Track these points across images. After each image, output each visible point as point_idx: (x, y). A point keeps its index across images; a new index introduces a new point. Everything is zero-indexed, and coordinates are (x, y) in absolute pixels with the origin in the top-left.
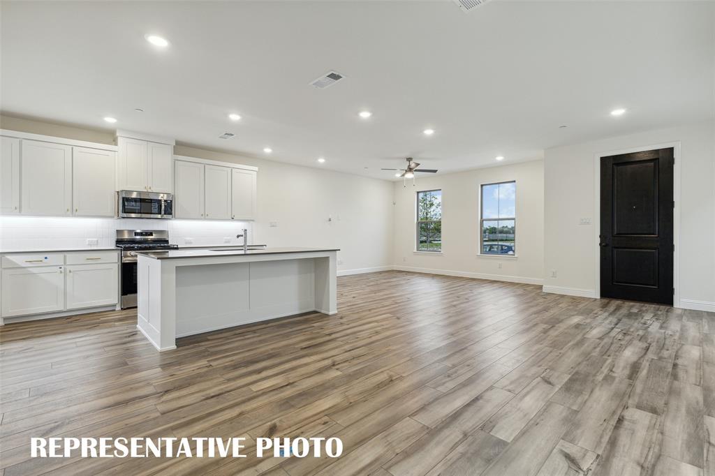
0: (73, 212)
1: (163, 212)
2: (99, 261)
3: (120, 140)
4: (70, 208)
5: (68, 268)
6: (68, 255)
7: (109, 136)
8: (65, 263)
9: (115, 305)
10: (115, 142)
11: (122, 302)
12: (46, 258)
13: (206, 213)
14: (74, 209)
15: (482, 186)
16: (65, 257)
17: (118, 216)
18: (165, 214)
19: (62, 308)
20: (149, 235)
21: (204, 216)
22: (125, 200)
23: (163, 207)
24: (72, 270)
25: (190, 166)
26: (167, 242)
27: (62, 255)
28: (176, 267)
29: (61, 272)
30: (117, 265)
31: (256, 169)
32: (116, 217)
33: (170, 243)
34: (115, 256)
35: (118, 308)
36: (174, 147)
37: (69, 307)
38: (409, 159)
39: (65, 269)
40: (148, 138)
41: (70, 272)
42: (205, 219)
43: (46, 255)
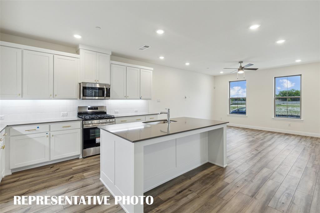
0: (54, 96)
1: (105, 95)
2: (70, 128)
3: (81, 51)
4: (52, 94)
5: (52, 133)
6: (52, 125)
7: (74, 48)
8: (50, 130)
9: (79, 155)
10: (77, 52)
11: (83, 153)
12: (38, 128)
13: (127, 96)
14: (55, 95)
15: (275, 78)
16: (50, 126)
17: (80, 98)
18: (106, 96)
19: (48, 160)
20: (96, 109)
21: (126, 98)
22: (85, 88)
23: (105, 92)
24: (54, 135)
25: (119, 68)
26: (105, 113)
27: (47, 125)
28: (144, 147)
29: (47, 136)
30: (80, 130)
31: (152, 69)
32: (79, 99)
33: (107, 114)
34: (79, 124)
35: (81, 157)
36: (111, 55)
37: (52, 159)
38: (241, 62)
39: (50, 134)
40: (96, 50)
41: (53, 136)
42: (127, 99)
43: (38, 126)
